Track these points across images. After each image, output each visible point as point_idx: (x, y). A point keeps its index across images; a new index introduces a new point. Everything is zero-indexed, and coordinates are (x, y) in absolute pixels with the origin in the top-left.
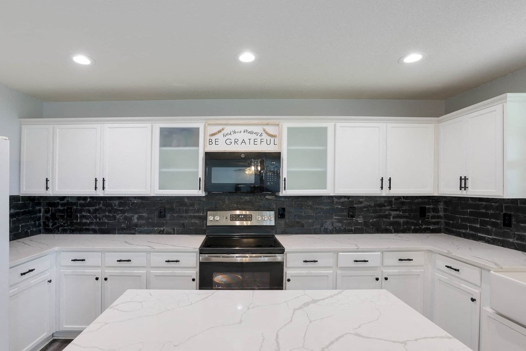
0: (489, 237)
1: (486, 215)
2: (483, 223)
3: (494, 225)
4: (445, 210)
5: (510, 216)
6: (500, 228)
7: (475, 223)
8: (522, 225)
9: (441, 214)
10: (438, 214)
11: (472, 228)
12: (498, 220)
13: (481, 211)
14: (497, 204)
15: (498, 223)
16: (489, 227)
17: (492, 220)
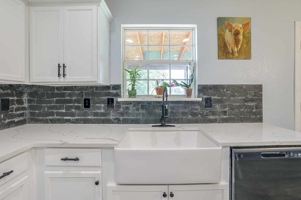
0: (73, 118)
1: (70, 101)
2: (68, 108)
3: (77, 108)
4: (29, 101)
5: (89, 100)
6: (82, 110)
7: (61, 109)
8: (97, 105)
9: (26, 105)
10: (23, 106)
11: (58, 114)
12: (80, 104)
13: (66, 98)
14: (79, 92)
15: (80, 106)
16: (73, 110)
17: (75, 104)
